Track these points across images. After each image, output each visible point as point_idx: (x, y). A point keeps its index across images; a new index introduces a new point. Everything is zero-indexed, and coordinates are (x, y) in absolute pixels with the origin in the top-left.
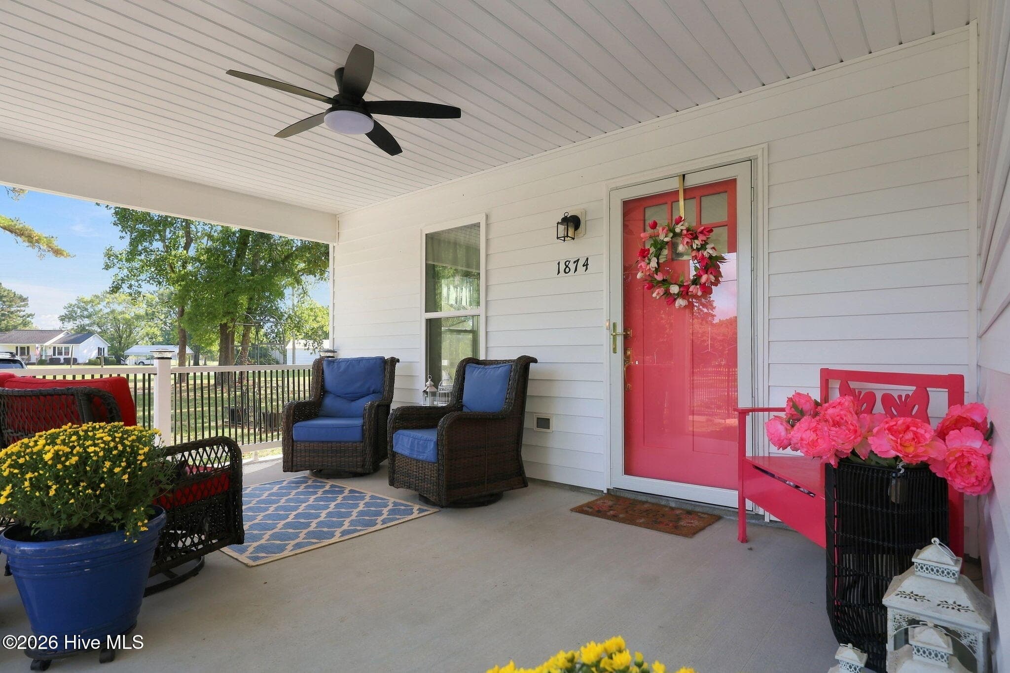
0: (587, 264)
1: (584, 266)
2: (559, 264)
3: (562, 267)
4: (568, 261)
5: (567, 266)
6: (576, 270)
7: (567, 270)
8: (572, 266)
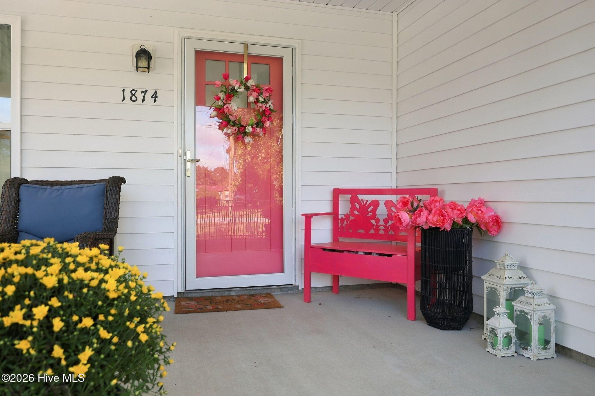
0: (156, 97)
1: (152, 97)
2: (124, 91)
3: (128, 95)
4: (134, 90)
5: (133, 95)
6: (143, 100)
7: (134, 98)
8: (140, 96)
